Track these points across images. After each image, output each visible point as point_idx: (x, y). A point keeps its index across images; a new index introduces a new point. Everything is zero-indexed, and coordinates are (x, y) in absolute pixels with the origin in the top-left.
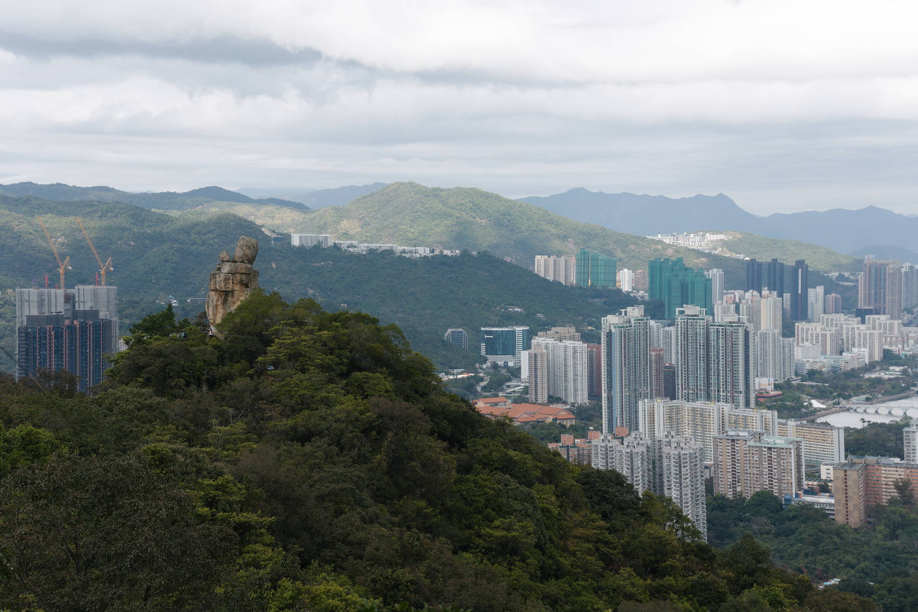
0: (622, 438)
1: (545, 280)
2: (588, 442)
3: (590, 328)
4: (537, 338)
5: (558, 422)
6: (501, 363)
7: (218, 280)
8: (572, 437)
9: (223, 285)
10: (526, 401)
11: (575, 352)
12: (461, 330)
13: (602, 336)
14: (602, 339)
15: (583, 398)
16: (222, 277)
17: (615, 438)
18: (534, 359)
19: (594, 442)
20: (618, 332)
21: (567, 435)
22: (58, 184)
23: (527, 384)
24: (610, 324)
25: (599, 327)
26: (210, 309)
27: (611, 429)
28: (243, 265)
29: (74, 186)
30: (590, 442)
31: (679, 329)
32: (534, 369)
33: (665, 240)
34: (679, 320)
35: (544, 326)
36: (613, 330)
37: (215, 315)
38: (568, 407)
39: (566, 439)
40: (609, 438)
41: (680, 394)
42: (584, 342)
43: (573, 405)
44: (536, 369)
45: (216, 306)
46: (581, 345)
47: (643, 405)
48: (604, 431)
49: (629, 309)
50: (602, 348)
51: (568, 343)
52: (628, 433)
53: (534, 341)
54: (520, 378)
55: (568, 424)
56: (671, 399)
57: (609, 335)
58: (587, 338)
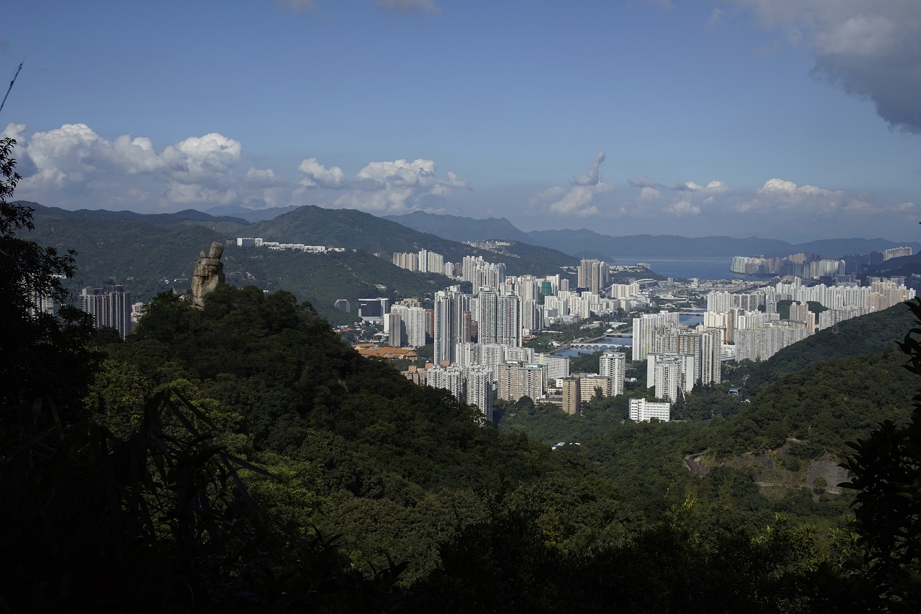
0: (446, 367)
1: (399, 268)
2: (425, 370)
3: (428, 299)
4: (394, 306)
5: (407, 358)
6: (371, 322)
7: (199, 269)
8: (416, 367)
9: (202, 272)
10: (387, 345)
11: (418, 314)
12: (345, 300)
13: (435, 304)
14: (435, 306)
15: (422, 343)
16: (202, 267)
17: (442, 367)
18: (392, 318)
19: (429, 370)
20: (444, 302)
21: (412, 366)
22: (101, 210)
23: (388, 335)
24: (440, 296)
25: (433, 298)
26: (194, 287)
27: (439, 362)
28: (214, 260)
29: (110, 211)
30: (427, 370)
31: (481, 300)
32: (392, 327)
33: (472, 245)
34: (481, 294)
35: (399, 299)
36: (442, 301)
37: (197, 291)
38: (413, 349)
39: (412, 369)
40: (438, 367)
41: (480, 339)
42: (424, 308)
43: (416, 347)
44: (394, 325)
45: (198, 285)
46: (422, 310)
47: (458, 347)
48: (435, 363)
49: (451, 287)
50: (435, 311)
51: (414, 309)
52: (449, 364)
53: (392, 308)
54: (383, 331)
55: (413, 359)
56: (475, 343)
57: (439, 303)
58: (424, 305)
